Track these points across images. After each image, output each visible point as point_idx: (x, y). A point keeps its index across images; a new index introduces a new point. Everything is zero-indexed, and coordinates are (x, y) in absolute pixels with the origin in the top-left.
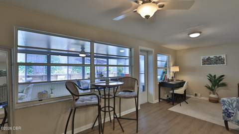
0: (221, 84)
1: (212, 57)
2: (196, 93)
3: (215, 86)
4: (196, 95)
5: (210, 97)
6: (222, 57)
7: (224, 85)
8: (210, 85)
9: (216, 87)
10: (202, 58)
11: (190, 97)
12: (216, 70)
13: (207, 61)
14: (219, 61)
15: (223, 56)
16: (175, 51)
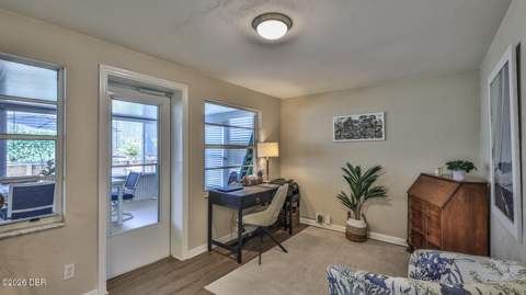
0: (372, 191)
1: (356, 117)
2: (321, 214)
3: (358, 198)
4: (320, 219)
5: (348, 226)
6: (377, 118)
7: (379, 193)
8: (349, 193)
9: (362, 197)
10: (335, 120)
11: (307, 226)
12: (364, 154)
13: (346, 130)
14: (370, 128)
15: (380, 117)
16: (278, 102)
